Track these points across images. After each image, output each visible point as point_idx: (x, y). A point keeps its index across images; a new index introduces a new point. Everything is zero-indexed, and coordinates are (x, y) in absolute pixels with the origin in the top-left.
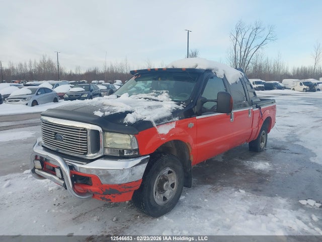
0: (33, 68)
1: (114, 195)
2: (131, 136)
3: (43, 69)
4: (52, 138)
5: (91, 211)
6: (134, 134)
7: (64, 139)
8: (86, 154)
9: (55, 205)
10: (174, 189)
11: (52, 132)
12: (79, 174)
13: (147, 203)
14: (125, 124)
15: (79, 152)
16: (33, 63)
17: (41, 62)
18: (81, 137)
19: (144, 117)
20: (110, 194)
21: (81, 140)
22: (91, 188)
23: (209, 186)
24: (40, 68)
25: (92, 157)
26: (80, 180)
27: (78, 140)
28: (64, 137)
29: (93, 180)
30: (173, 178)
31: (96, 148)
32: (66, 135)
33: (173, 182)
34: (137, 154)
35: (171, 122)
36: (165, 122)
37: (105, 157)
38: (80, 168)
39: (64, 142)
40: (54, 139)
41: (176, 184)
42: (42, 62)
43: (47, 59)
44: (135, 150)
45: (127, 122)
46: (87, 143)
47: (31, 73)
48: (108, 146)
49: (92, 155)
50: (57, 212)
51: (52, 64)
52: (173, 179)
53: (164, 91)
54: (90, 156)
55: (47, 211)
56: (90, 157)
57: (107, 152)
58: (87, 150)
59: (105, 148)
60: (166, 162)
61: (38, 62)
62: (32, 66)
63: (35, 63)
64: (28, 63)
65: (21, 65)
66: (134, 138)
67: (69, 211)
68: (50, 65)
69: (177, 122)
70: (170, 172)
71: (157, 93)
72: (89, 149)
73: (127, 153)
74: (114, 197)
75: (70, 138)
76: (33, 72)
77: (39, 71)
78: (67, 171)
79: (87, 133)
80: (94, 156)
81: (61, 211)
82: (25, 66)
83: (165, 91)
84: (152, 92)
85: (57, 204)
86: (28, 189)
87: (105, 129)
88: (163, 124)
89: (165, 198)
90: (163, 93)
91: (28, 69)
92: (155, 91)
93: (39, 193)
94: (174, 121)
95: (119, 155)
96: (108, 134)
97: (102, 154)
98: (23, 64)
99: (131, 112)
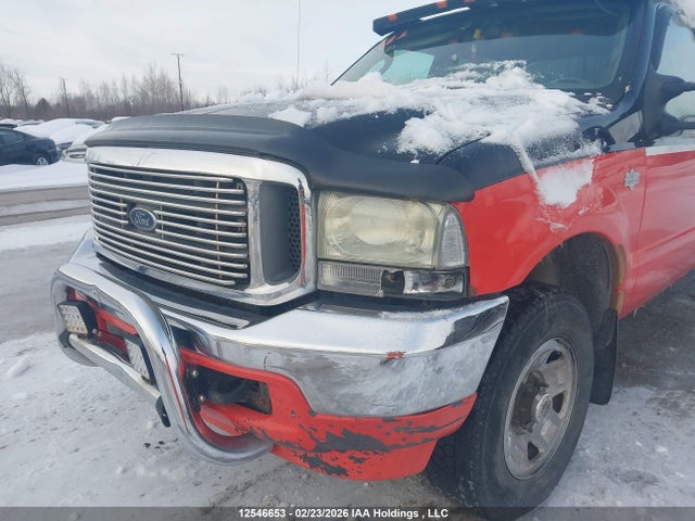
0: (130, 93)
1: (359, 455)
2: (437, 208)
3: (150, 94)
4: (119, 225)
5: (266, 475)
6: (450, 202)
7: (159, 226)
8: (243, 284)
9: (148, 445)
10: (562, 415)
11: (117, 200)
12: (216, 365)
13: (484, 477)
14: (408, 156)
15: (217, 276)
16: (129, 83)
17: (146, 80)
18: (222, 217)
19: (482, 130)
20: (343, 452)
21: (221, 228)
22: (267, 424)
23: (645, 392)
24: (144, 94)
25: (269, 296)
26: (221, 390)
27: (212, 226)
28: (159, 217)
29: (275, 395)
30: (561, 377)
31: (286, 260)
32: (166, 209)
33: (561, 391)
34: (459, 288)
35: (580, 159)
36: (562, 156)
37: (320, 299)
38: (219, 341)
39: (159, 236)
40: (127, 227)
41: (568, 398)
42: (148, 78)
43: (157, 74)
44: (454, 273)
45: (412, 148)
46: (245, 240)
47: (126, 104)
48: (336, 255)
49: (267, 289)
50: (153, 475)
51: (169, 82)
52: (562, 380)
53: (509, 64)
54: (261, 292)
55: (120, 470)
56: (262, 296)
57: (330, 278)
58: (248, 271)
59: (320, 260)
60: (551, 321)
61: (140, 80)
62: (129, 89)
63: (134, 82)
64: (119, 85)
65: (105, 88)
66: (452, 216)
67: (192, 473)
68: (165, 85)
69: (597, 159)
70: (554, 356)
71: (480, 70)
72: (257, 267)
73: (415, 286)
74: (360, 461)
75: (182, 222)
76: (132, 103)
77: (143, 99)
78: (166, 352)
79: (244, 197)
80: (278, 294)
81: (165, 472)
82: (115, 90)
83: (512, 62)
84: (463, 70)
85: (154, 443)
86: (74, 384)
87: (321, 180)
88: (555, 164)
89: (533, 452)
90: (502, 68)
91: (121, 96)
92: (473, 65)
93: (104, 399)
94: (587, 157)
95: (380, 293)
96: (332, 202)
97: (310, 287)
98: (110, 85)
99: (420, 115)
